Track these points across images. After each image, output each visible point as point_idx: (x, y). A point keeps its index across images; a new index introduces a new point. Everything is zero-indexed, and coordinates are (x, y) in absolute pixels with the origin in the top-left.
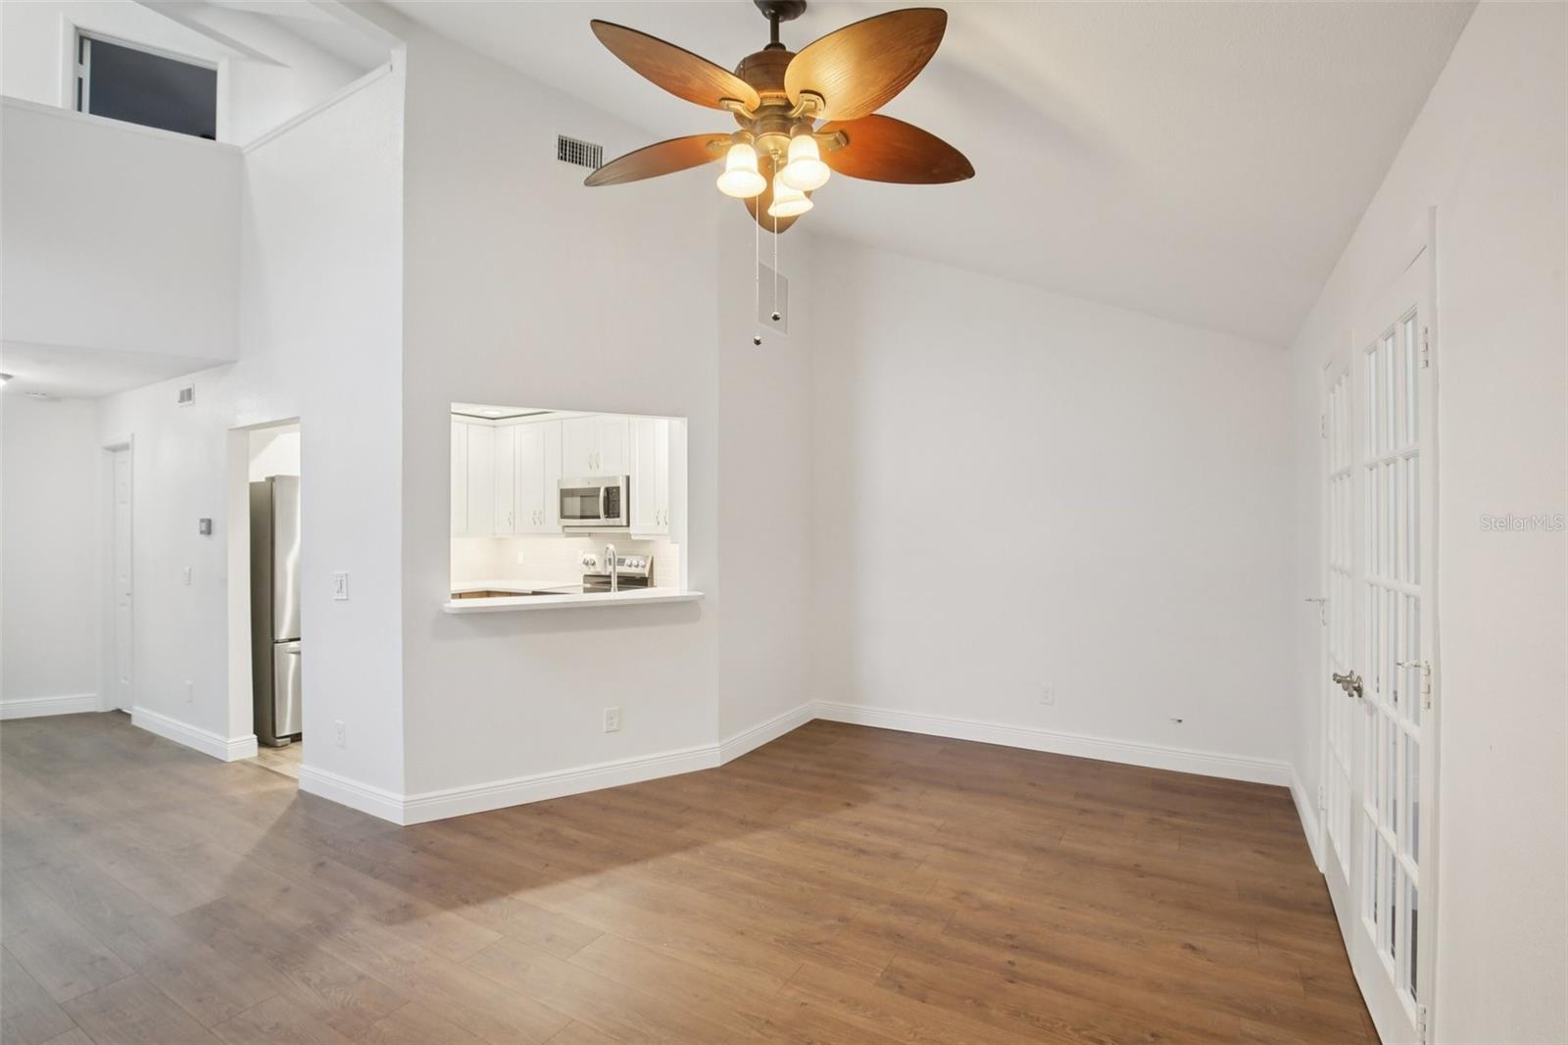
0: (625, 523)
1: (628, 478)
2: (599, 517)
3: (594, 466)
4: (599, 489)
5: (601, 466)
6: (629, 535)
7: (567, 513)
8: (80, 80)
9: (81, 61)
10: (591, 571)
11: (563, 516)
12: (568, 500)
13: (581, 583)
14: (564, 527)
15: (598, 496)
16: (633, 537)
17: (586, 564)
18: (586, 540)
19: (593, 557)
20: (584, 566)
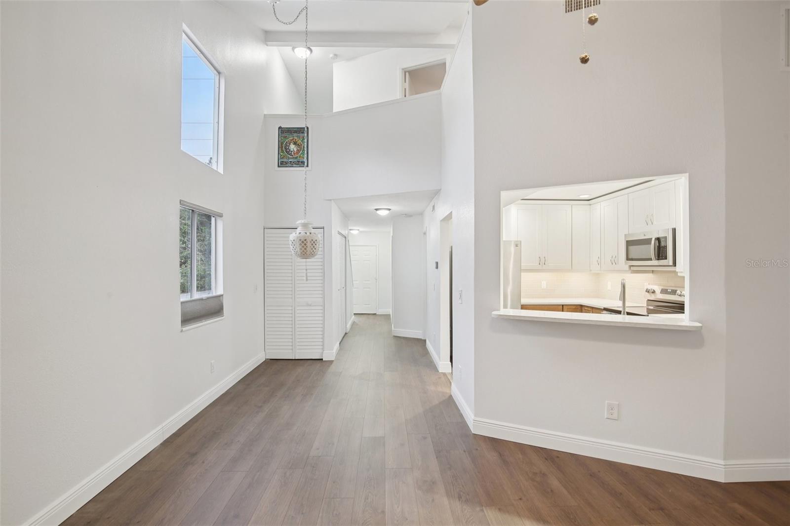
0: (671, 263)
1: (674, 230)
2: (651, 259)
3: (650, 223)
4: (652, 238)
5: (655, 223)
6: (675, 272)
7: (630, 257)
8: (405, 89)
9: (405, 82)
10: (653, 297)
11: (628, 259)
12: (631, 248)
13: (646, 305)
14: (630, 266)
15: (650, 244)
16: (679, 274)
17: (648, 291)
18: (650, 275)
19: (651, 287)
20: (647, 293)
